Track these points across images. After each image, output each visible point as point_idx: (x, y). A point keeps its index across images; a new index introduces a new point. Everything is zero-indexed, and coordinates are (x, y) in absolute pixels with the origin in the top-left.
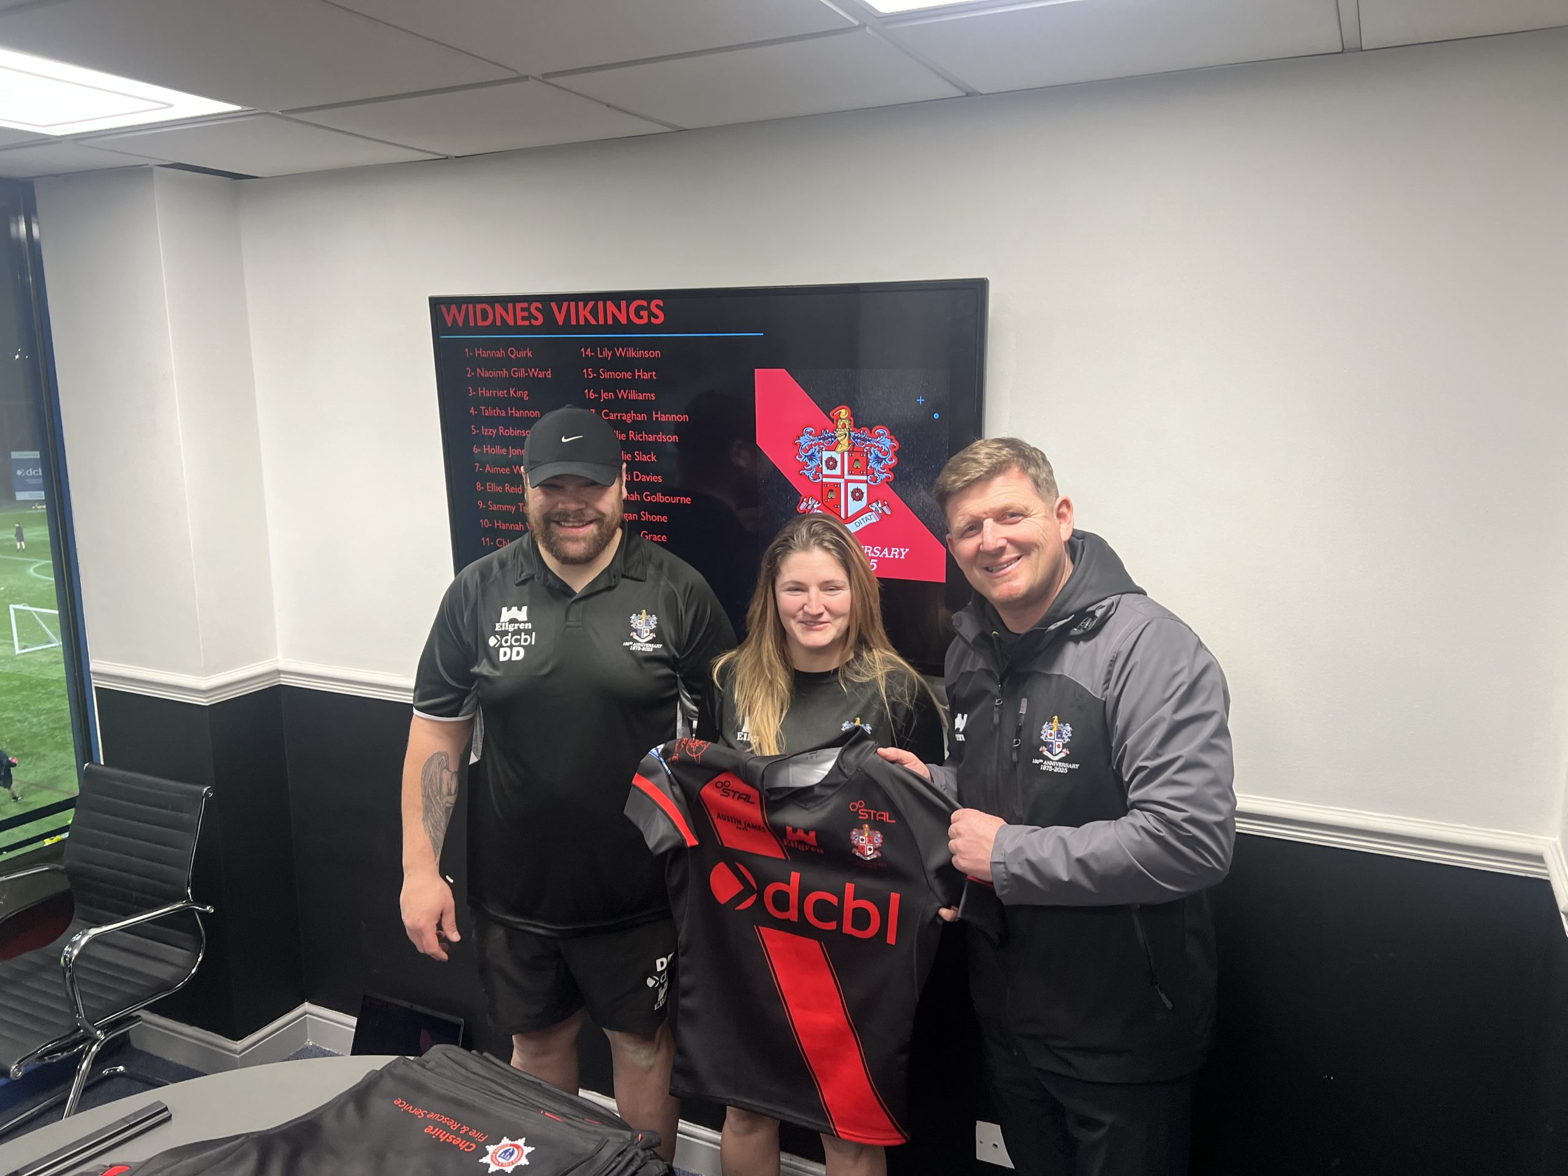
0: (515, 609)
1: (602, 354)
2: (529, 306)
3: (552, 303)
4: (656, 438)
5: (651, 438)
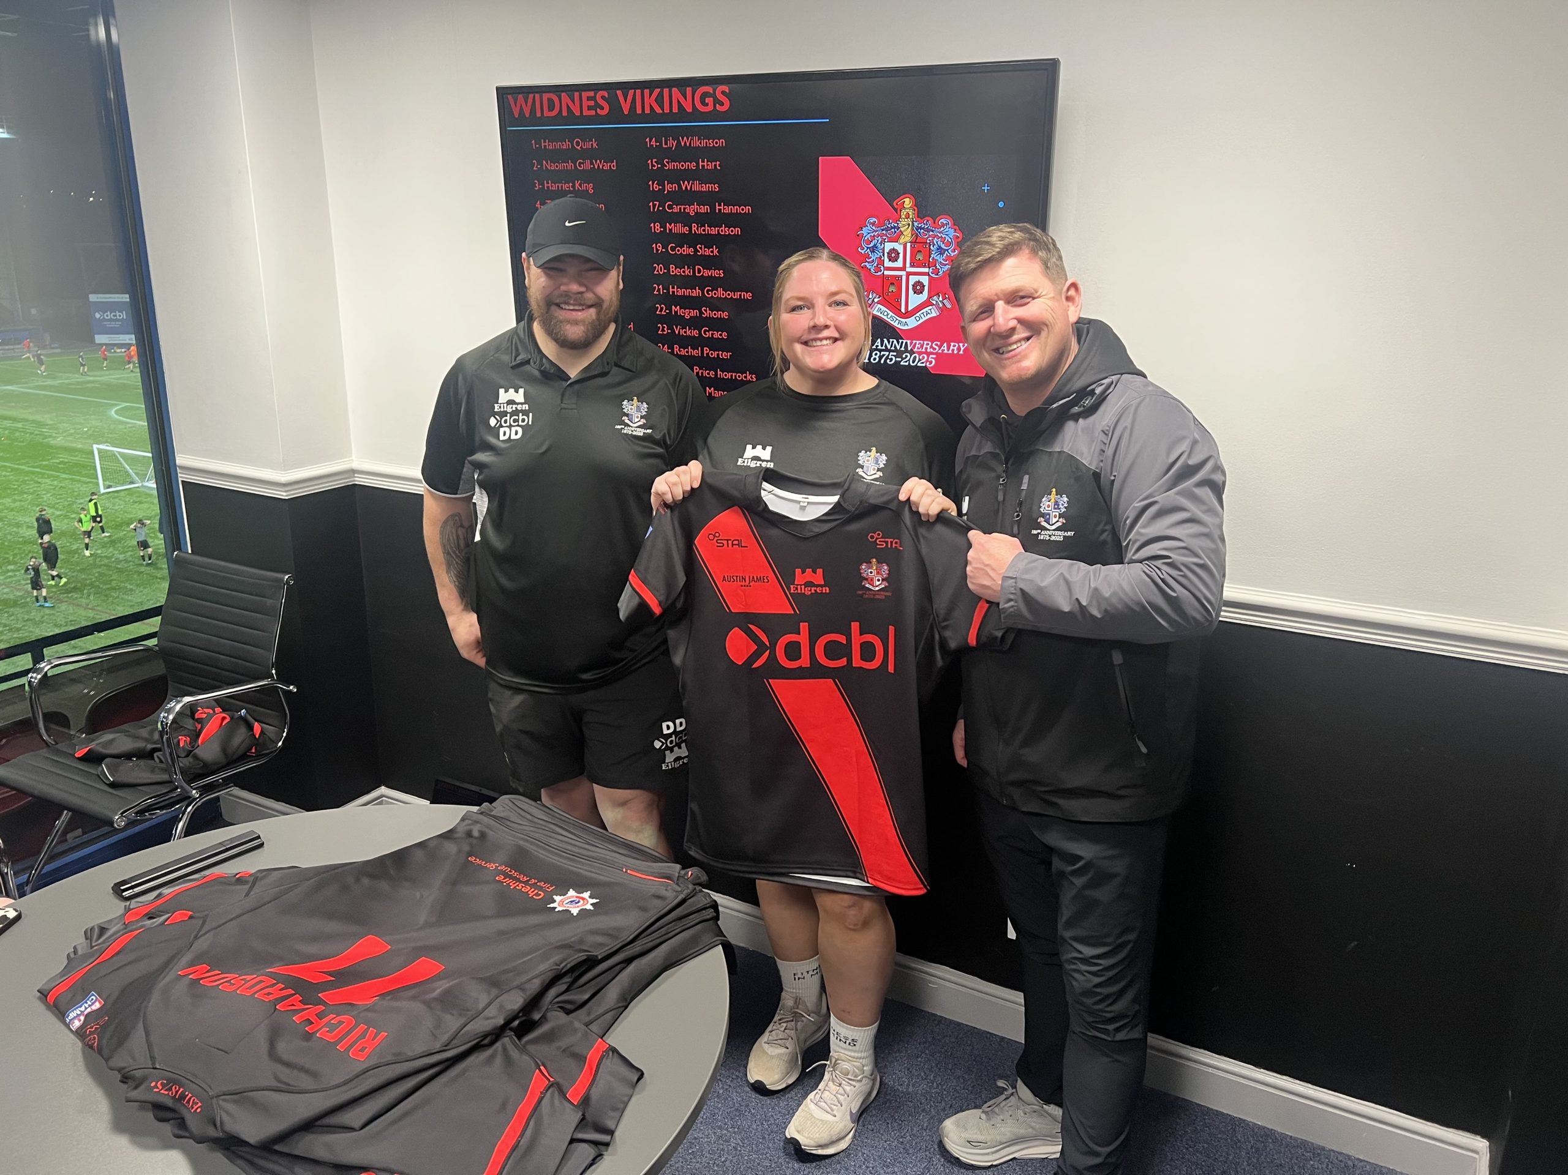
0: (512, 391)
1: (666, 144)
2: (595, 95)
3: (618, 92)
4: (718, 231)
5: (714, 231)
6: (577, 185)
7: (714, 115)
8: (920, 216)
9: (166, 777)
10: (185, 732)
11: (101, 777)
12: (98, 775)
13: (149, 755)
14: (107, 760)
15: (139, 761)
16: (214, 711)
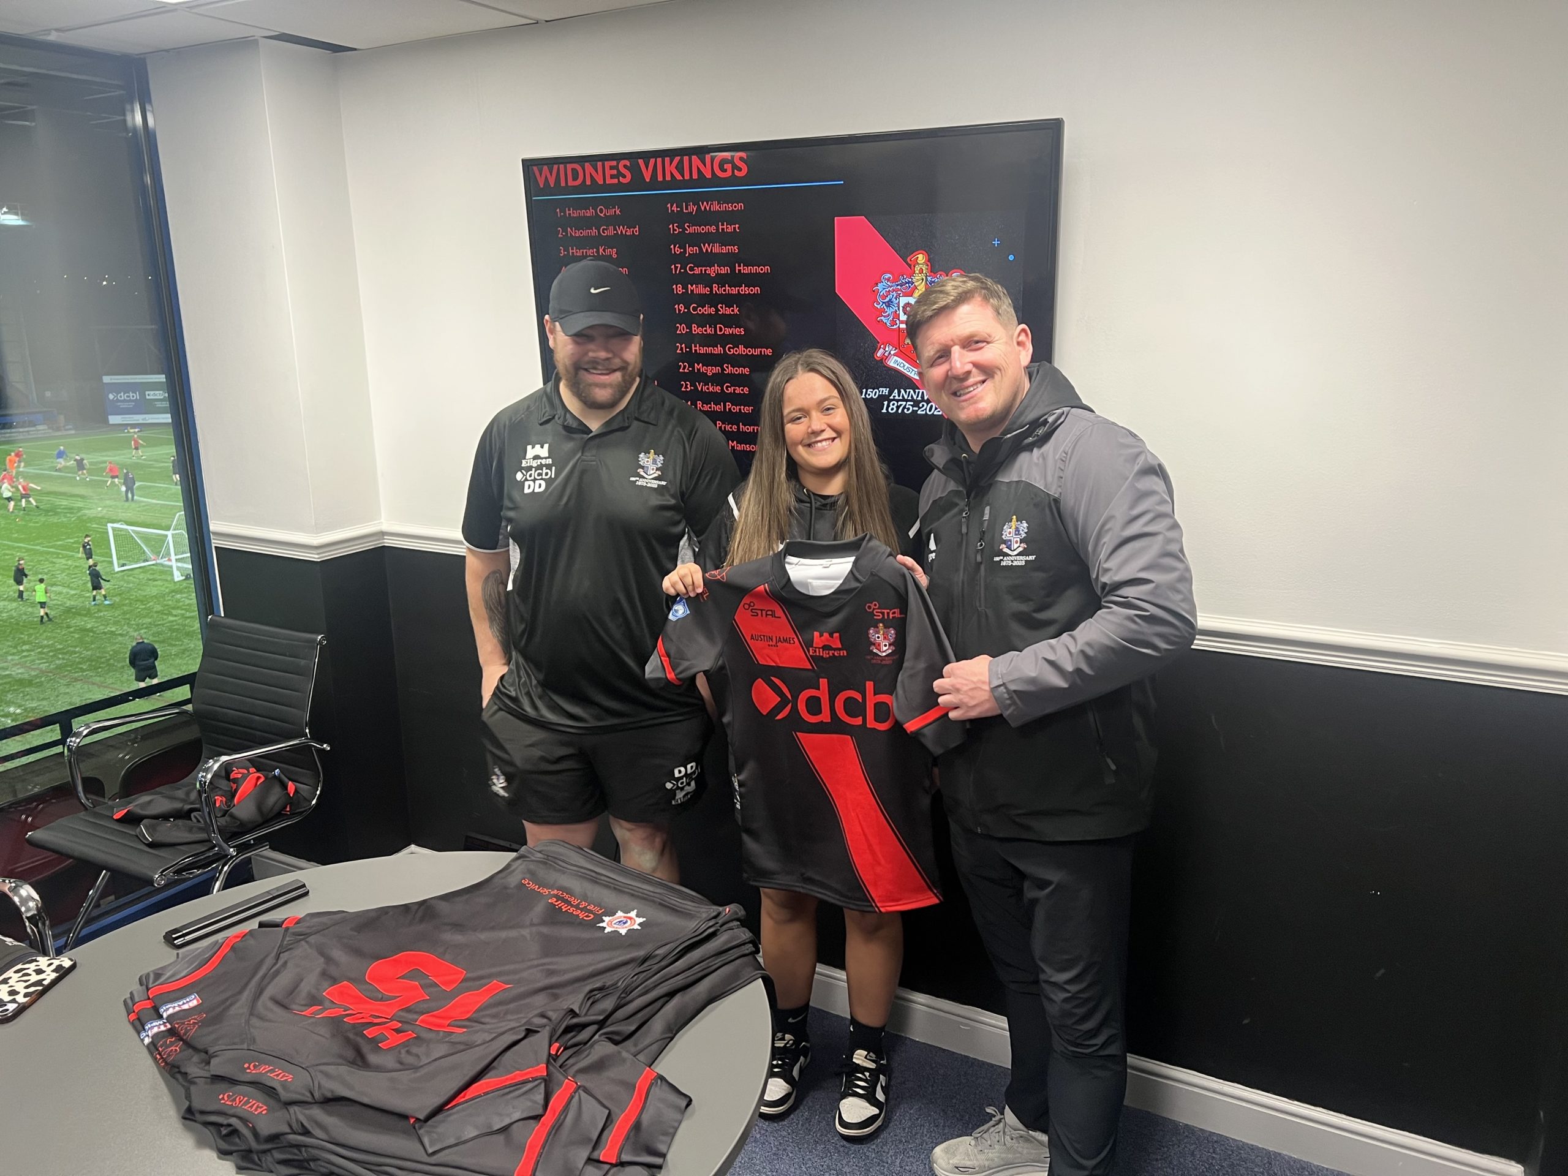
0: (538, 446)
1: (687, 209)
2: (618, 164)
3: (639, 160)
4: (738, 290)
5: (734, 291)
6: (601, 250)
7: (733, 181)
8: (933, 271)
9: (203, 836)
10: (220, 793)
11: (139, 838)
12: (137, 836)
13: (183, 815)
14: (145, 821)
15: (177, 821)
16: (249, 772)
